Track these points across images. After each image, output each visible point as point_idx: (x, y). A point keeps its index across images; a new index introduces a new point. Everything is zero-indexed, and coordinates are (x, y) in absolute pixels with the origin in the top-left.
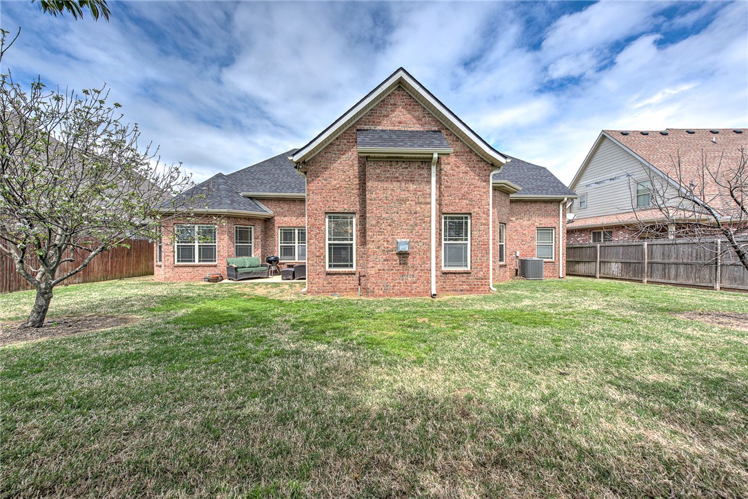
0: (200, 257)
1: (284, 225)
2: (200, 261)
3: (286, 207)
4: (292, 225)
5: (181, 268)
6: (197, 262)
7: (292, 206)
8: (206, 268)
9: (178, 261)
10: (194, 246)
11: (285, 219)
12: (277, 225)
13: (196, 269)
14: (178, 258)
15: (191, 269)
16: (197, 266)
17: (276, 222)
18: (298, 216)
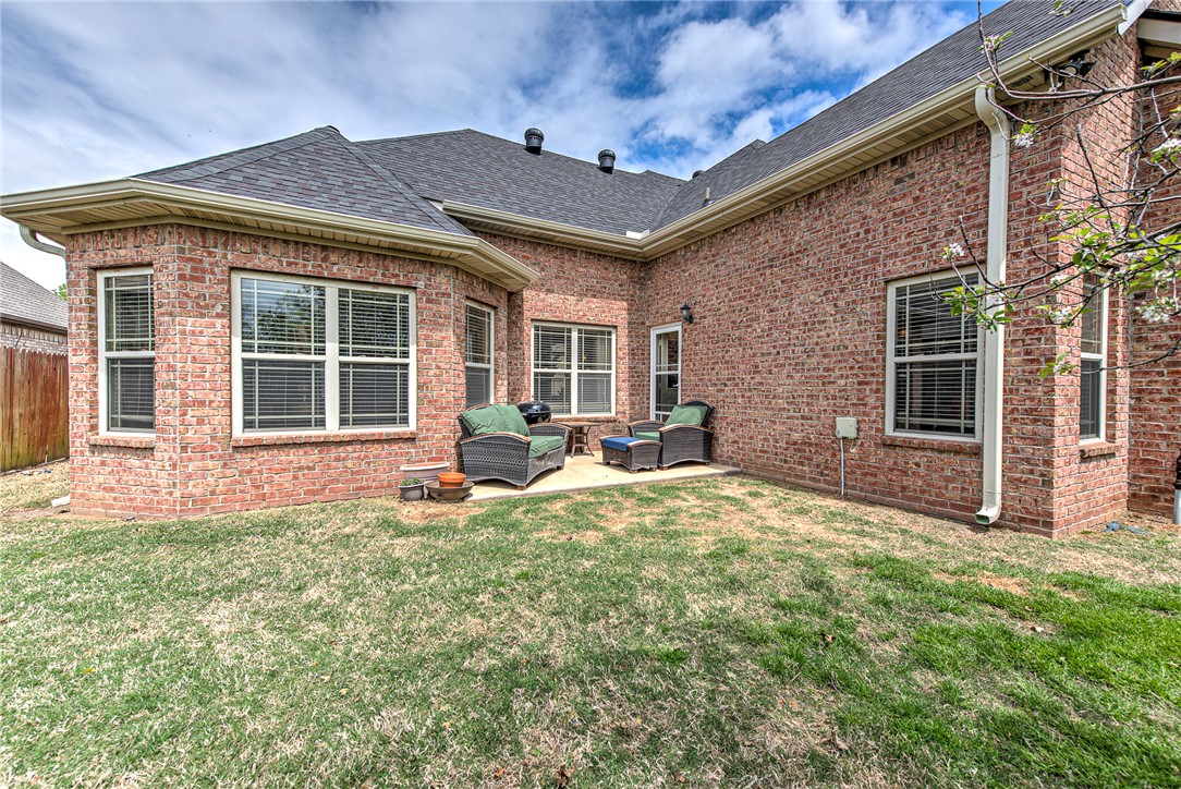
0: (343, 409)
1: (547, 316)
2: (343, 422)
3: (551, 263)
4: (566, 318)
5: (265, 455)
6: (332, 427)
7: (568, 265)
8: (375, 449)
9: (248, 425)
10: (321, 364)
11: (551, 298)
12: (527, 314)
13: (334, 452)
14: (248, 410)
15: (314, 455)
16: (340, 443)
17: (526, 306)
18: (582, 295)
